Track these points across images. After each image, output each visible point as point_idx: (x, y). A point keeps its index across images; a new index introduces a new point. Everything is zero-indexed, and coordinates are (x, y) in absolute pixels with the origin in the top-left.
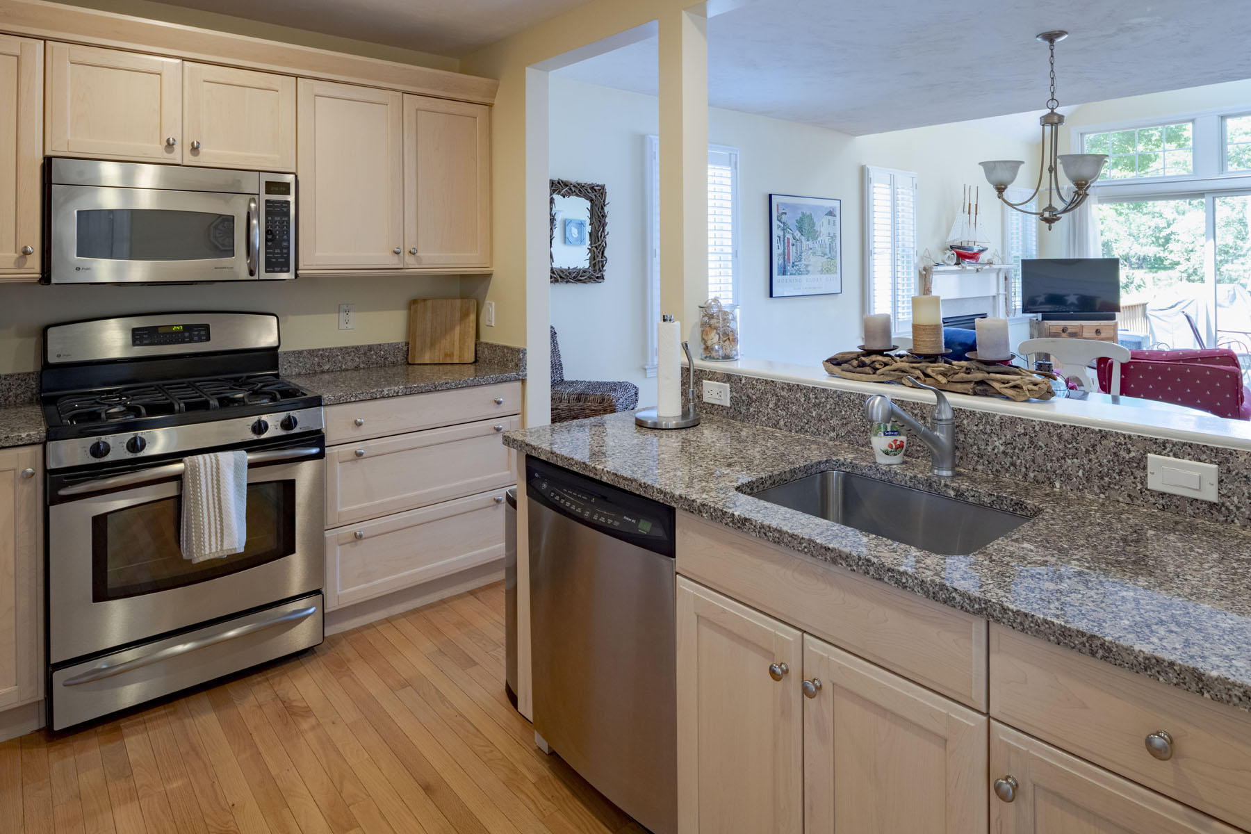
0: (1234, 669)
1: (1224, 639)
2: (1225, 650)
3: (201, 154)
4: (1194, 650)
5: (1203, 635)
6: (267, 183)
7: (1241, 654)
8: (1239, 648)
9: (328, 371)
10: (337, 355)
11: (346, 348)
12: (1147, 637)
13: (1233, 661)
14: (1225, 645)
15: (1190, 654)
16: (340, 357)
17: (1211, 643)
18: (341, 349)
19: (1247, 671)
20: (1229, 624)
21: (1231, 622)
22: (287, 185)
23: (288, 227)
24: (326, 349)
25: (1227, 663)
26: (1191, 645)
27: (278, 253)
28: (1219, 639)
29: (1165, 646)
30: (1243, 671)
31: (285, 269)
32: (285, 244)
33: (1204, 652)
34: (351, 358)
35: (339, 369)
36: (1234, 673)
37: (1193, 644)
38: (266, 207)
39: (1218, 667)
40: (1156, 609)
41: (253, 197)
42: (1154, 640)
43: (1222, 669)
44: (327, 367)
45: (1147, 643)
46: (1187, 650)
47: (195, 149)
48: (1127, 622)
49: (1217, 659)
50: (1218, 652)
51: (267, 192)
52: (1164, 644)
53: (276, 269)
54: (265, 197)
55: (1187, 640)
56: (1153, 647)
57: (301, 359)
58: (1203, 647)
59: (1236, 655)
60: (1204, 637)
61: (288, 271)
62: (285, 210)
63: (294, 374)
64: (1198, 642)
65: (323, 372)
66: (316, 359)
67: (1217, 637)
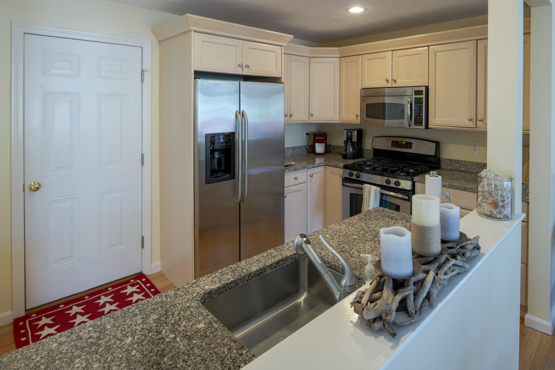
0: (54, 341)
1: (70, 352)
2: (64, 347)
3: (397, 82)
4: (74, 337)
5: (79, 347)
6: (415, 91)
7: (58, 350)
8: (61, 353)
9: (463, 171)
10: (468, 165)
11: (472, 162)
12: (95, 327)
13: (57, 344)
14: (67, 350)
15: (74, 334)
16: (469, 166)
17: (72, 345)
18: (469, 162)
19: (49, 344)
20: (76, 363)
21: (77, 365)
22: (422, 91)
23: (422, 108)
24: (463, 161)
25: (59, 342)
26: (77, 338)
27: (418, 118)
28: (72, 350)
29: (85, 329)
30: (51, 343)
31: (421, 125)
32: (421, 115)
33: (70, 339)
34: (474, 167)
35: (468, 171)
36: (53, 339)
37: (78, 339)
38: (415, 100)
39: (60, 337)
40: (109, 343)
41: (410, 96)
42: (91, 329)
43: (58, 338)
44: (463, 169)
45: (91, 325)
46: (76, 335)
47: (395, 81)
48: (108, 327)
49: (63, 340)
50: (66, 344)
51: (415, 94)
52: (86, 330)
53: (418, 125)
54: (414, 96)
55: (81, 339)
56: (87, 326)
57: (452, 163)
58: (73, 341)
59: (59, 348)
60: (78, 346)
61: (422, 126)
62: (421, 101)
63: (449, 169)
64: (78, 342)
65: (461, 171)
66: (458, 164)
67: (74, 351)
